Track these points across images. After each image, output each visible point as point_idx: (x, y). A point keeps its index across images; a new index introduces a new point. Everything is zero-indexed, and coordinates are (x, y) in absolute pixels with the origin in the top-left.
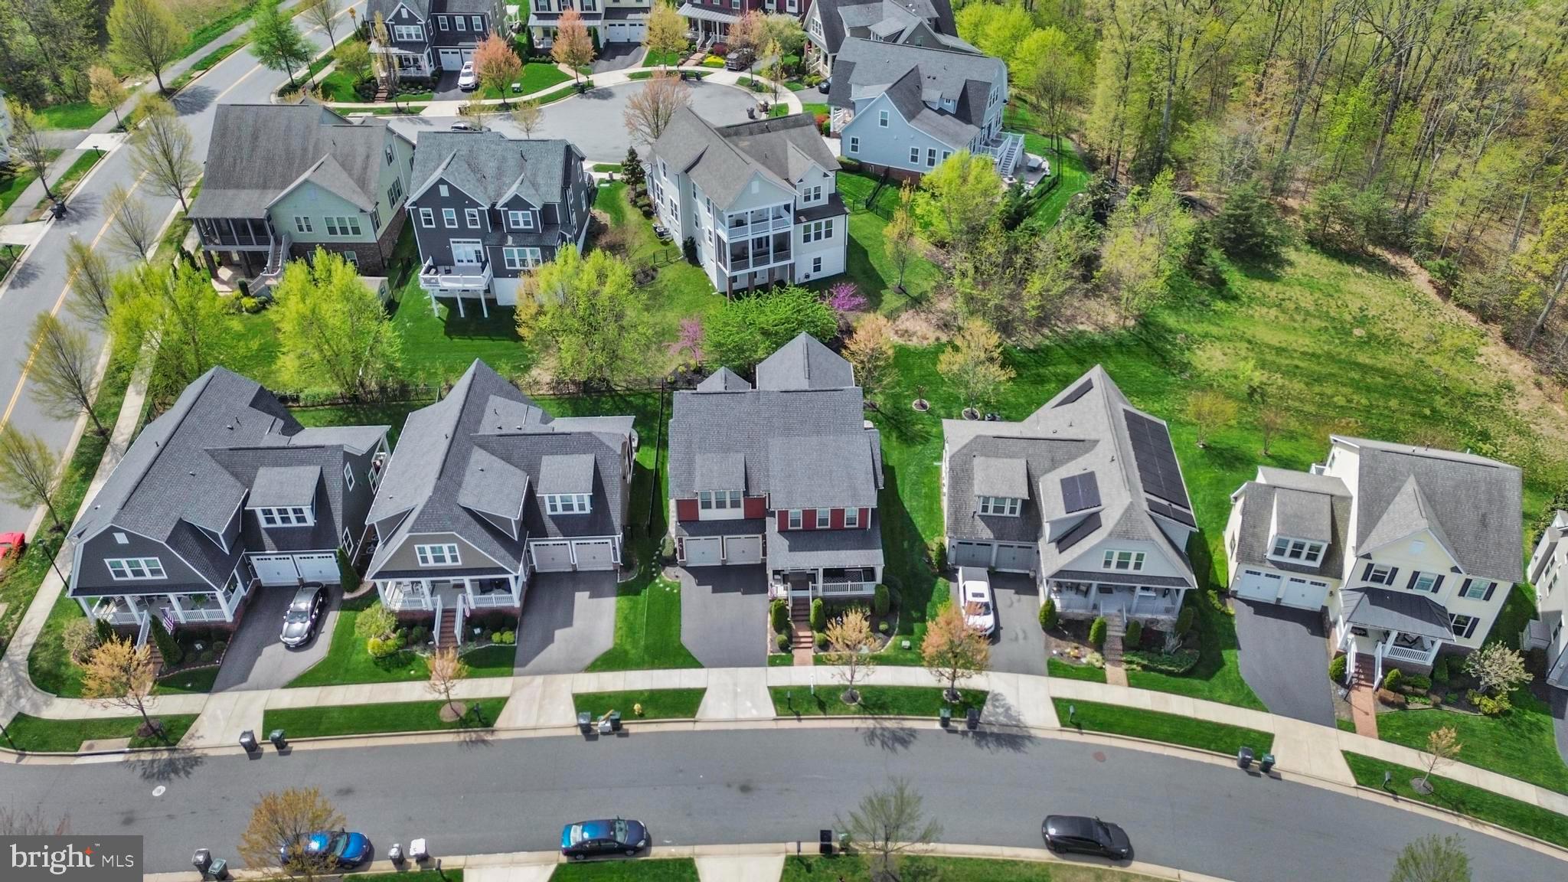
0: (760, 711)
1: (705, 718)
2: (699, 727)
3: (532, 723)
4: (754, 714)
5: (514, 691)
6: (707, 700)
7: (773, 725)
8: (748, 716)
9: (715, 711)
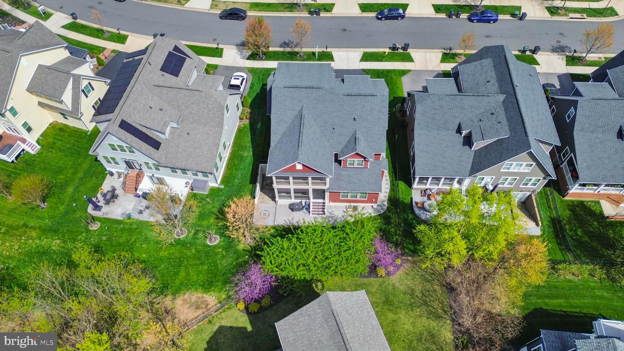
0: (338, 54)
1: (359, 52)
2: (362, 49)
4: (340, 53)
5: (439, 65)
6: (359, 58)
7: (334, 49)
8: (343, 53)
9: (357, 54)
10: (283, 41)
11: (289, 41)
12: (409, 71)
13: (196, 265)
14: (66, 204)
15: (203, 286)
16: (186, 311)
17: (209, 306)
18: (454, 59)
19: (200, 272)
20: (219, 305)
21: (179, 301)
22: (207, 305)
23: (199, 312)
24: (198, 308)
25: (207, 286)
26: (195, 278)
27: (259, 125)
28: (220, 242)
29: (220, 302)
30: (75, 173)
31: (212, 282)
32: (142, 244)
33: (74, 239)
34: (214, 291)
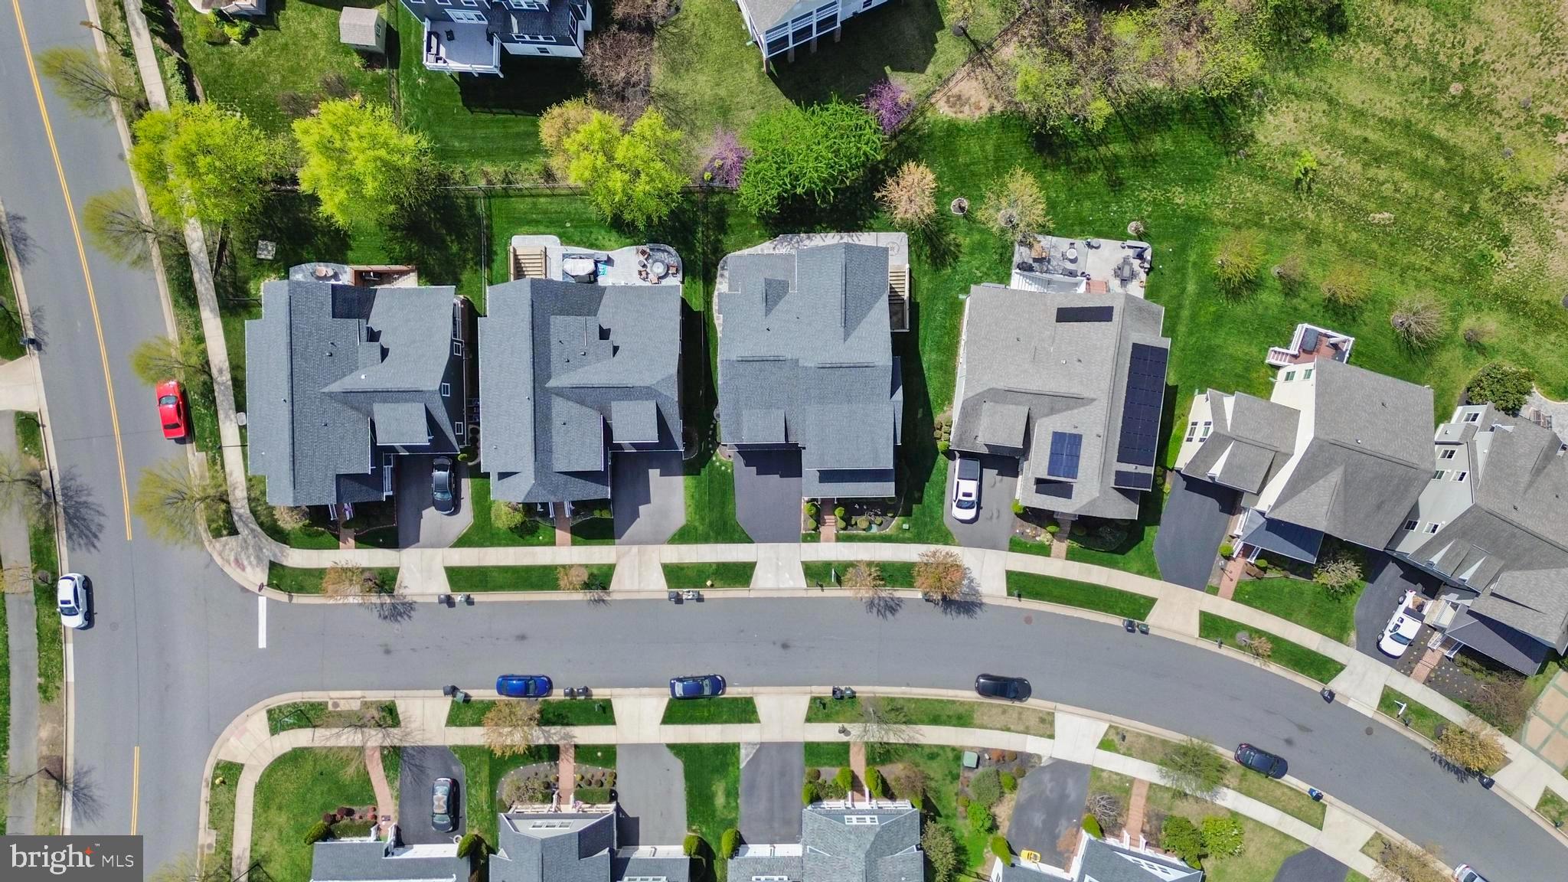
0: (795, 582)
1: (757, 587)
2: (753, 594)
3: (636, 587)
4: (791, 584)
5: (618, 558)
6: (758, 572)
7: (803, 594)
8: (786, 586)
9: (764, 581)
10: (898, 615)
11: (885, 616)
12: (673, 541)
13: (973, 164)
14: (1190, 265)
15: (959, 130)
16: (973, 92)
17: (945, 99)
18: (592, 575)
19: (967, 152)
20: (933, 101)
21: (985, 104)
22: (948, 101)
23: (955, 91)
24: (959, 97)
25: (953, 130)
26: (972, 142)
27: (920, 416)
28: (950, 204)
29: (932, 104)
30: (1193, 317)
31: (948, 136)
32: (1057, 197)
33: (1157, 205)
34: (944, 123)
